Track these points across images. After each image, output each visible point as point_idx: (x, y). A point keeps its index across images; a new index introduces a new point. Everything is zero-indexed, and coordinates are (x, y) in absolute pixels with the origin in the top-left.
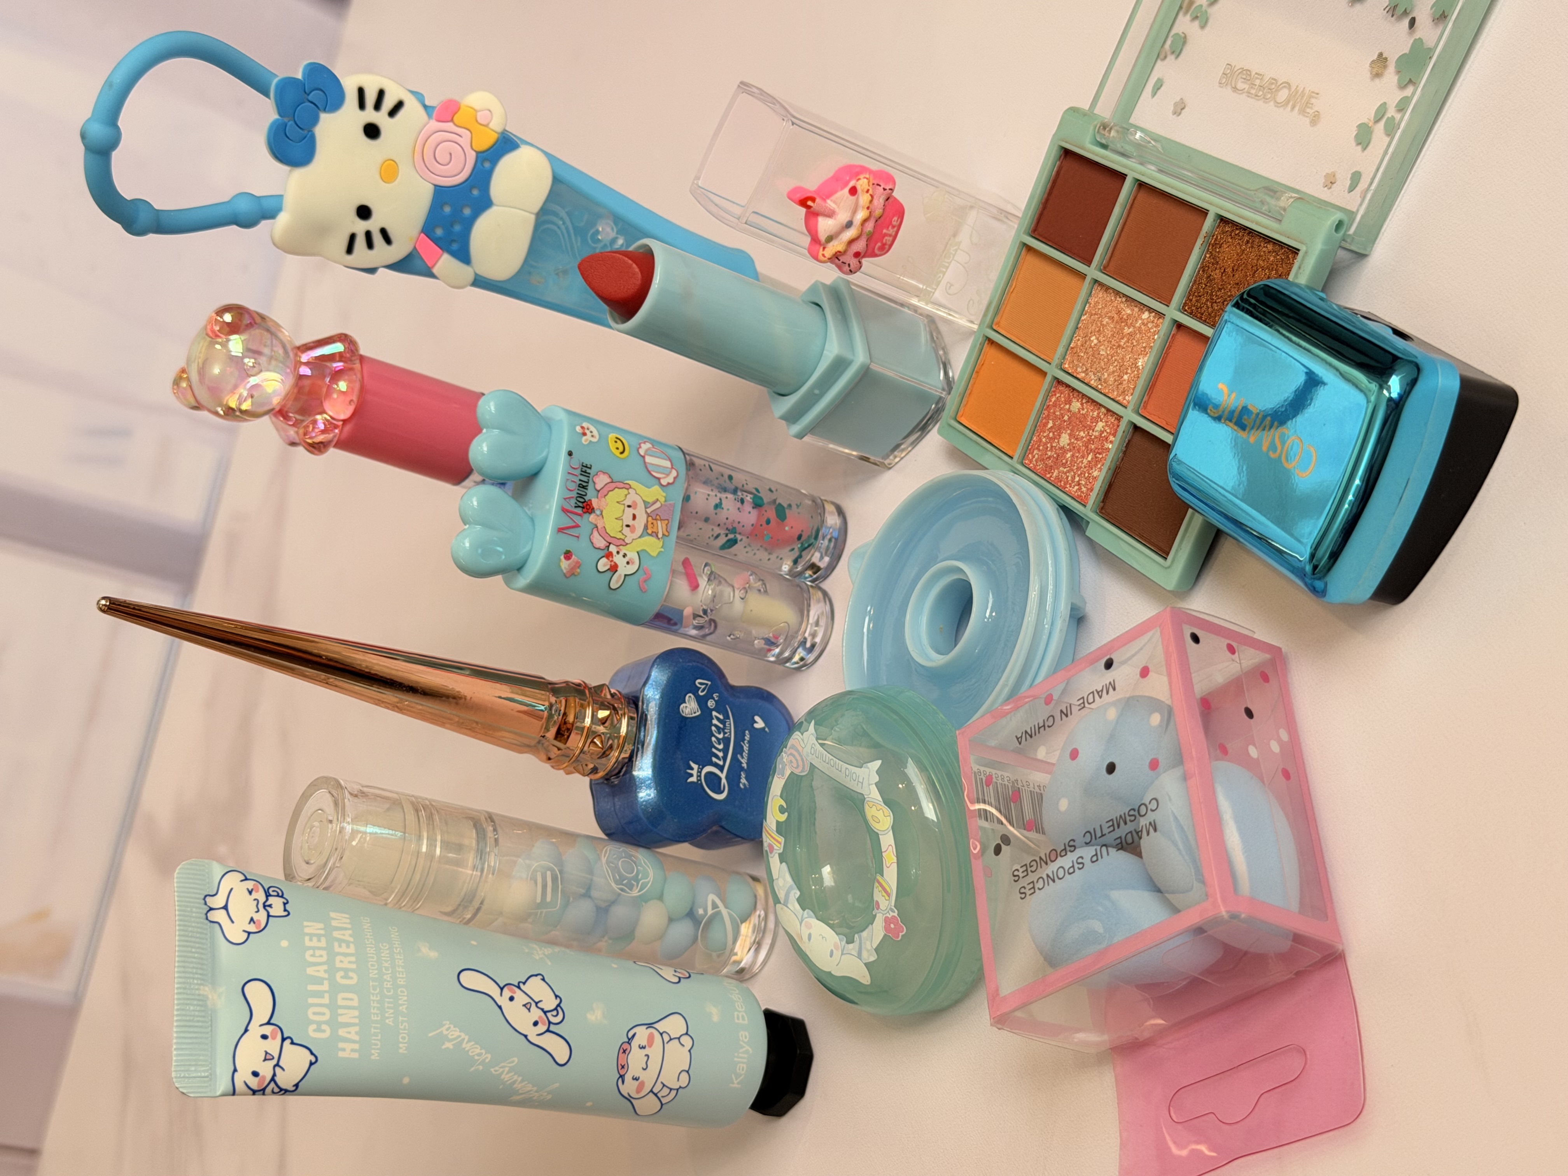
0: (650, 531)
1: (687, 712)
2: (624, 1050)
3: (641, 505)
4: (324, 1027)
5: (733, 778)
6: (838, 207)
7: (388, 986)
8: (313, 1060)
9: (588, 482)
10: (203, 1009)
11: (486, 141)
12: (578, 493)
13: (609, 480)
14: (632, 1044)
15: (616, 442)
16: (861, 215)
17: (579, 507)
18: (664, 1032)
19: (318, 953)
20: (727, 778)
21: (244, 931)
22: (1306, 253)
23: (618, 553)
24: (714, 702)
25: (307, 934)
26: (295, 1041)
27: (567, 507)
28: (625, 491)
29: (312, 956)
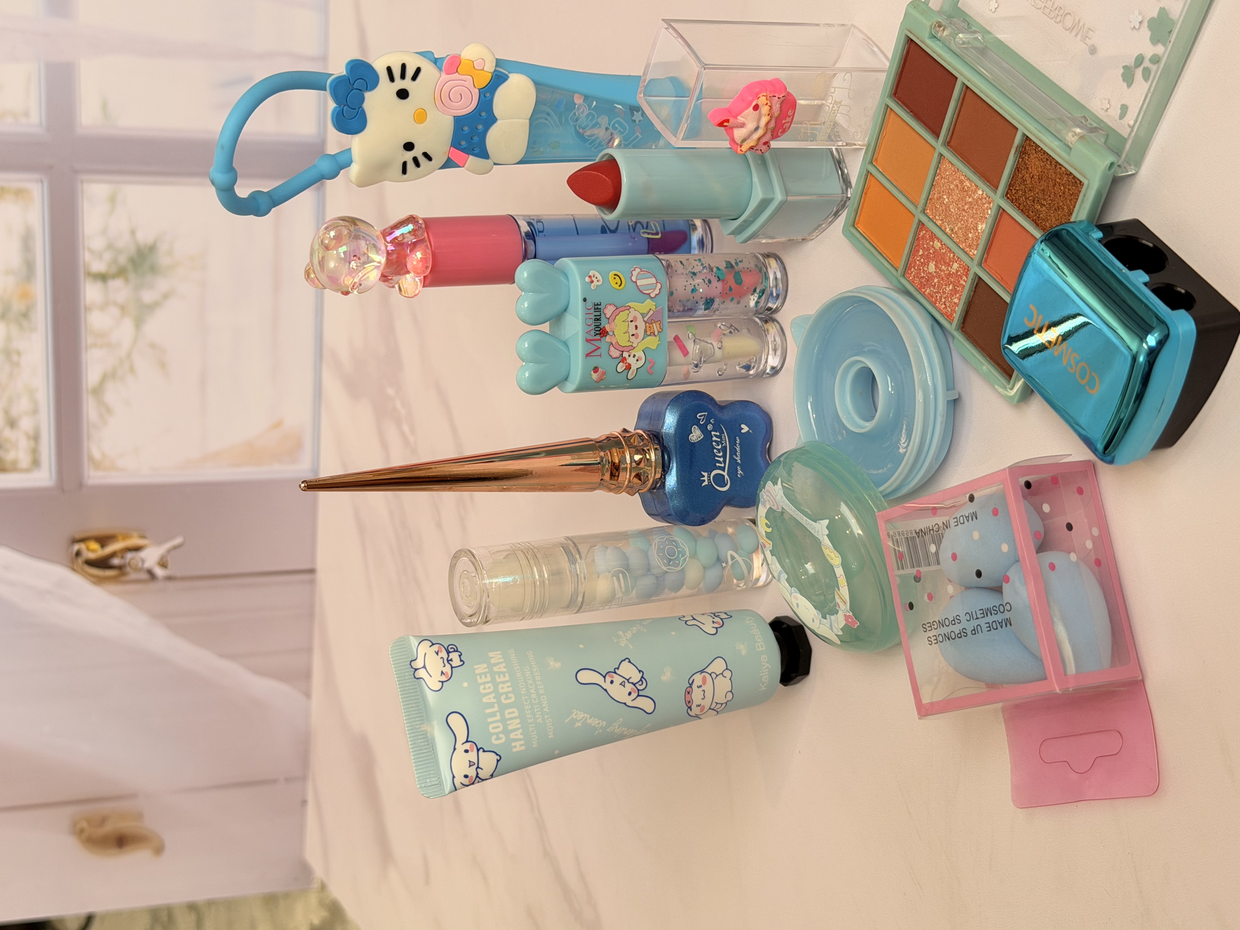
0: (648, 333)
1: (694, 439)
2: (688, 692)
3: (640, 318)
4: (501, 735)
5: (732, 473)
6: (746, 119)
7: (534, 697)
8: (499, 758)
9: (600, 315)
10: (426, 740)
11: (484, 80)
12: (595, 325)
13: (614, 308)
14: (693, 687)
15: (615, 278)
16: (764, 120)
17: (597, 334)
18: (712, 673)
19: (487, 686)
20: (728, 474)
21: (439, 681)
22: (1088, 185)
23: (629, 356)
24: (711, 426)
25: (478, 674)
26: (485, 750)
27: (589, 337)
28: (627, 312)
29: (484, 689)
